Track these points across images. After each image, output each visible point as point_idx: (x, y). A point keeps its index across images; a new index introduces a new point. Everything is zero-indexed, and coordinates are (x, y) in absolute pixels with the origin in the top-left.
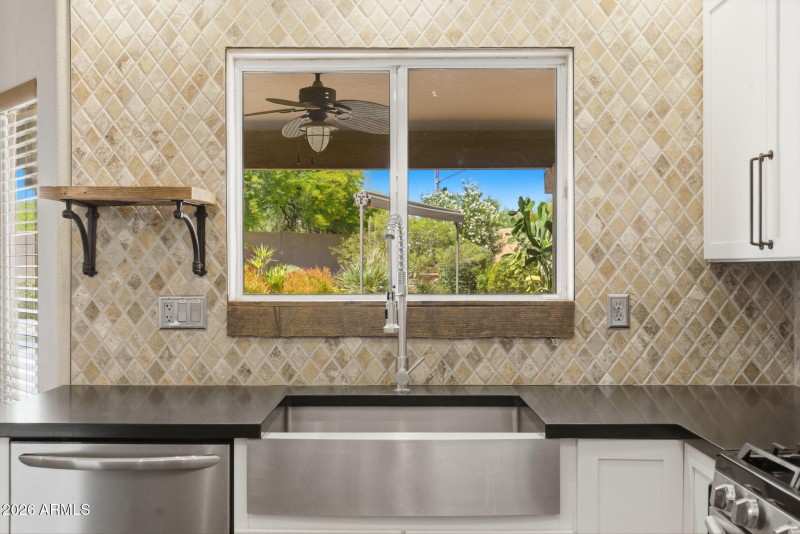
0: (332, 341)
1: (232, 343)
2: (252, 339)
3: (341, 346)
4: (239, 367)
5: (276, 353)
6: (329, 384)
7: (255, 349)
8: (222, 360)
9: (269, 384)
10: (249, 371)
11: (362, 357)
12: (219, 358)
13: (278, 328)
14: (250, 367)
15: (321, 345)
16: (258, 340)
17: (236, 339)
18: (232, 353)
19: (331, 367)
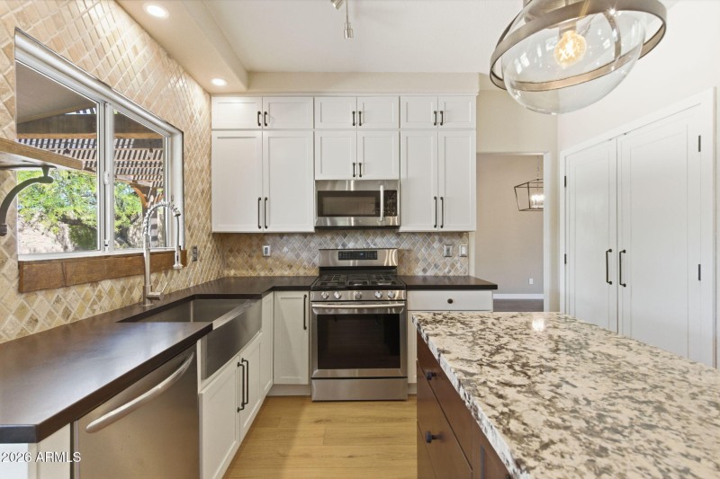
0: (95, 284)
1: (21, 299)
2: (38, 293)
3: (100, 286)
4: (27, 318)
5: (58, 301)
6: (92, 315)
7: (42, 301)
8: (11, 317)
9: (53, 327)
10: (37, 321)
11: (111, 293)
12: (7, 315)
13: (65, 279)
14: (38, 317)
15: (88, 288)
16: (43, 292)
17: (24, 296)
18: (22, 308)
19: (94, 303)
